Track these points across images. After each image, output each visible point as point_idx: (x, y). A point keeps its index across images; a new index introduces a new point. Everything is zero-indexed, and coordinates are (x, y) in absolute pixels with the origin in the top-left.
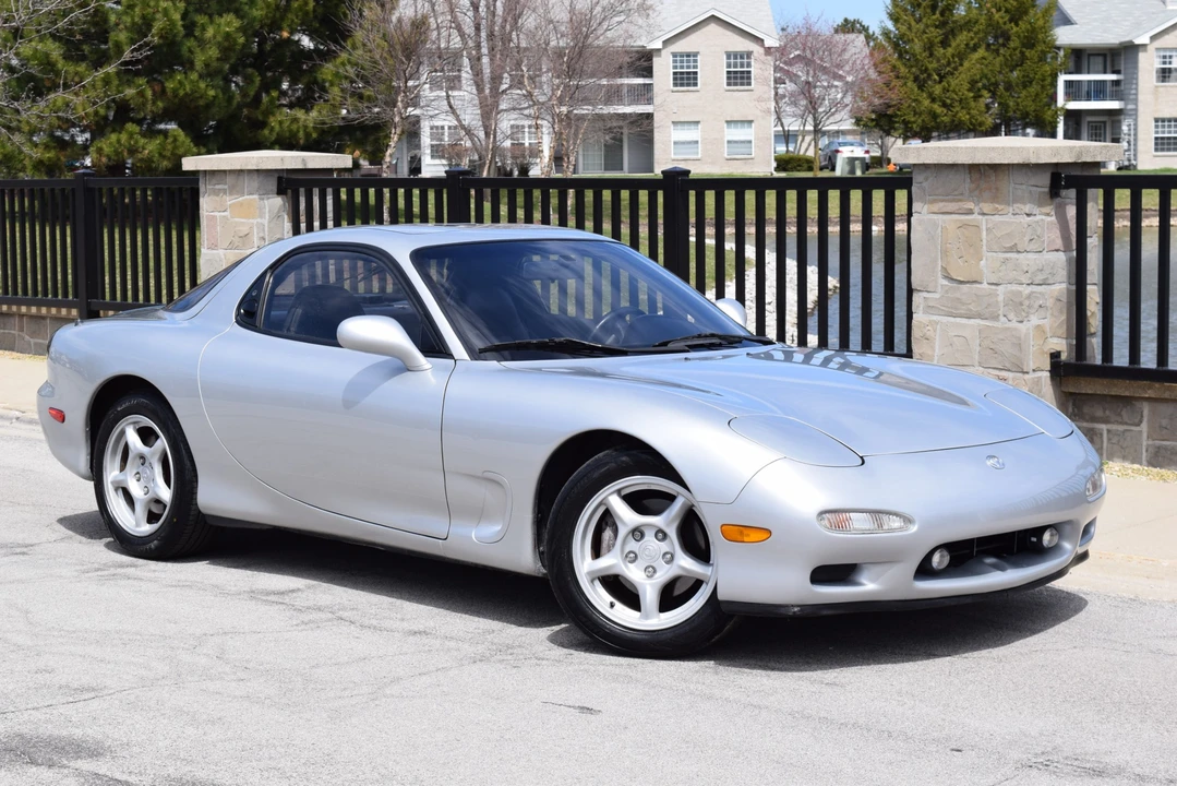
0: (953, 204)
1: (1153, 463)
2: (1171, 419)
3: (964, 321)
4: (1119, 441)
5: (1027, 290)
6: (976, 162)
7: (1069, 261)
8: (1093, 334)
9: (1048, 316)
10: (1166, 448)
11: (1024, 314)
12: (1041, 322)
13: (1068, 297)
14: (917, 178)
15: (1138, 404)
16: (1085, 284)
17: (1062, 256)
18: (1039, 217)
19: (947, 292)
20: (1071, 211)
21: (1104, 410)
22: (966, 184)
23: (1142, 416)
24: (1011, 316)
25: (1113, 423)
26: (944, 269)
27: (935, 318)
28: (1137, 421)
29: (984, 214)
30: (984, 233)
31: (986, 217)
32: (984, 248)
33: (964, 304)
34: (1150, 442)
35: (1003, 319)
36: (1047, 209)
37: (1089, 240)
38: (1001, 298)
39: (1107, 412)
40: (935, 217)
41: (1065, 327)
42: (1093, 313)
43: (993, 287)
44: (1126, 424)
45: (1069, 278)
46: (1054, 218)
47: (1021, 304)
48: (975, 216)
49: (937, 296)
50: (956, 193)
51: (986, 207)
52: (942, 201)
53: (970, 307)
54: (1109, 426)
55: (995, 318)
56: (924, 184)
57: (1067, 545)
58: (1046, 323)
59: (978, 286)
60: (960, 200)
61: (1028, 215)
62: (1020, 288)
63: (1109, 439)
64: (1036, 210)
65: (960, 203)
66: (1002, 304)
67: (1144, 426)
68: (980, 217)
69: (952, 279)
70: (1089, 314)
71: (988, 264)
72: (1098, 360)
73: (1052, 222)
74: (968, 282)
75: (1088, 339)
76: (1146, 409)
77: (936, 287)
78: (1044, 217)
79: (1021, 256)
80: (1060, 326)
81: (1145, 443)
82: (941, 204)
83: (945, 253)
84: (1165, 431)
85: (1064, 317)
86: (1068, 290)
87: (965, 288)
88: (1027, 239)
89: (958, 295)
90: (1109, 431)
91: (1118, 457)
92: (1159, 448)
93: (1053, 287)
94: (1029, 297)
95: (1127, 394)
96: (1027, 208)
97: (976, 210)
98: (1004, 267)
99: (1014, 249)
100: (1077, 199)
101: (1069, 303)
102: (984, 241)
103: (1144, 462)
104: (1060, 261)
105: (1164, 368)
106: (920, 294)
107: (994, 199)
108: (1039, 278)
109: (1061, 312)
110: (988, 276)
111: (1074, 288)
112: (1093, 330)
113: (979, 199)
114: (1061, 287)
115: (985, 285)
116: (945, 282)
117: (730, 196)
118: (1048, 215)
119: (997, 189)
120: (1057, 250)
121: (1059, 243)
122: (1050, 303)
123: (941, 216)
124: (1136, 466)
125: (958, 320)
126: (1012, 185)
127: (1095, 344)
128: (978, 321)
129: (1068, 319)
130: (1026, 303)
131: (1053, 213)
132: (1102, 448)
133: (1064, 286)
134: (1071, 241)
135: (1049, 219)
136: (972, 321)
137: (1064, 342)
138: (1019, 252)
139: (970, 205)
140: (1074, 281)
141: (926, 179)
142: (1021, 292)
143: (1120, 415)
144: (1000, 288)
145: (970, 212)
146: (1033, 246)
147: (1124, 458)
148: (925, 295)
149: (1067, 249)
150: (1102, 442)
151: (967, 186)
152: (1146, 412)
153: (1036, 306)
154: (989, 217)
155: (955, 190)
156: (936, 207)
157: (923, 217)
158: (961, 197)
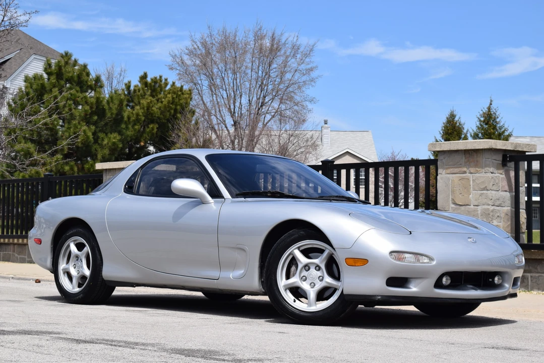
0: (457, 169)
4: (536, 281)
5: (491, 208)
6: (468, 149)
8: (523, 233)
9: (502, 221)
11: (490, 219)
14: (440, 158)
18: (497, 175)
22: (463, 159)
26: (453, 199)
29: (471, 173)
30: (471, 182)
32: (472, 189)
36: (501, 171)
38: (480, 212)
39: (530, 268)
40: (448, 175)
43: (476, 207)
44: (540, 273)
46: (504, 176)
47: (490, 214)
48: (468, 174)
50: (458, 164)
51: (472, 170)
52: (452, 168)
54: (531, 274)
56: (443, 161)
59: (469, 207)
60: (461, 167)
61: (492, 173)
62: (488, 207)
63: (532, 281)
64: (496, 171)
65: (460, 169)
68: (470, 175)
69: (456, 204)
71: (473, 196)
72: (526, 243)
73: (503, 178)
74: (464, 205)
77: (449, 208)
78: (499, 175)
79: (489, 192)
80: (508, 227)
82: (451, 169)
83: (453, 192)
87: (463, 208)
88: (491, 185)
91: (535, 289)
93: (504, 208)
94: (492, 211)
96: (491, 170)
97: (468, 171)
98: (481, 198)
99: (484, 189)
101: (512, 216)
102: (472, 186)
104: (507, 196)
107: (476, 166)
108: (497, 203)
109: (508, 220)
110: (472, 202)
113: (470, 166)
114: (507, 208)
115: (472, 206)
116: (453, 206)
118: (501, 174)
119: (477, 161)
120: (506, 191)
121: (507, 188)
122: (503, 215)
123: (451, 175)
126: (485, 159)
131: (504, 173)
133: (509, 208)
135: (502, 176)
138: (488, 190)
139: (465, 169)
141: (444, 158)
142: (489, 209)
143: (536, 268)
144: (479, 207)
145: (465, 172)
146: (494, 188)
147: (539, 289)
153: (496, 216)
154: (474, 174)
155: (458, 163)
156: (449, 171)
157: (442, 176)
158: (461, 166)
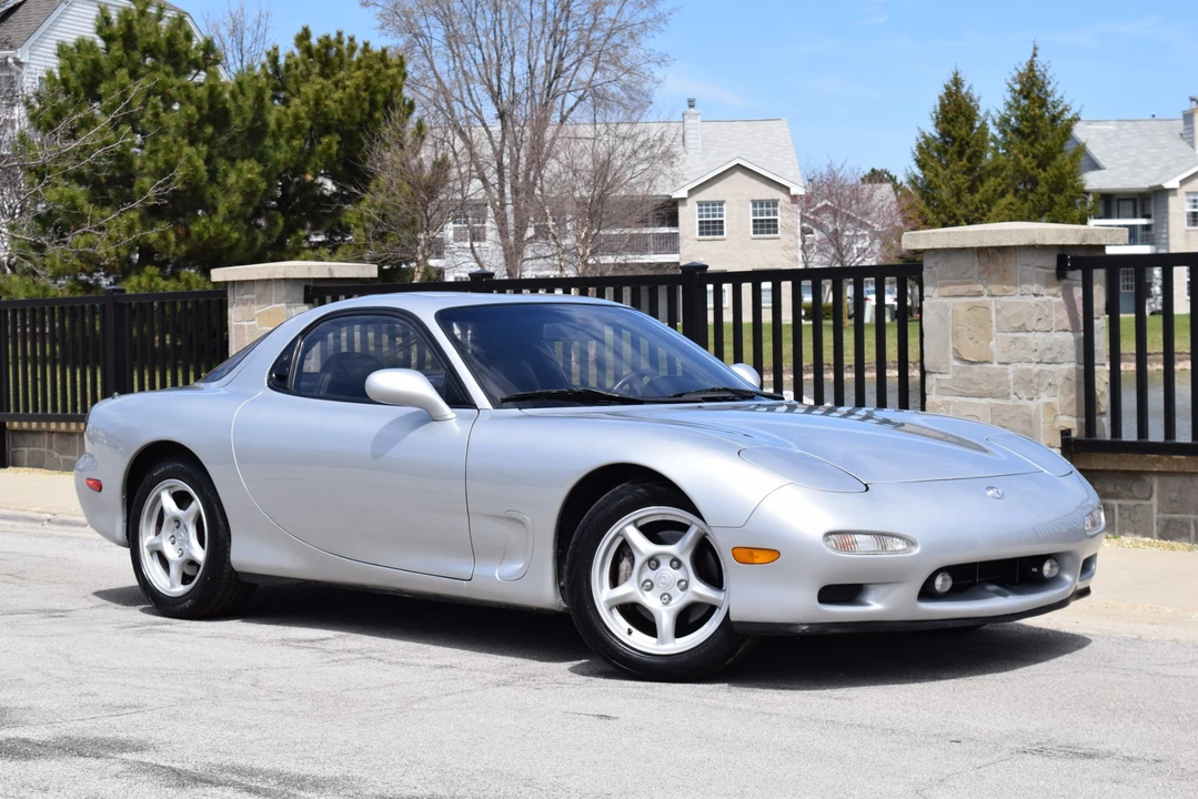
0: (963, 287)
1: (1162, 536)
2: (1180, 493)
3: (976, 400)
4: (1130, 515)
5: (1036, 368)
6: (984, 245)
7: (1077, 342)
8: (1102, 414)
9: (1058, 393)
10: (1175, 521)
11: (1034, 392)
12: (1051, 400)
13: (1077, 377)
14: (928, 263)
15: (1147, 479)
16: (1093, 365)
17: (1070, 337)
18: (1046, 298)
19: (958, 373)
20: (1078, 293)
21: (1115, 486)
22: (975, 266)
23: (1152, 491)
24: (1022, 394)
25: (1123, 498)
26: (955, 350)
27: (948, 398)
28: (1146, 495)
29: (993, 296)
30: (994, 314)
31: (995, 299)
32: (994, 329)
33: (975, 383)
34: (1161, 516)
35: (1013, 396)
36: (1054, 290)
37: (1096, 322)
38: (1011, 377)
39: (1118, 488)
40: (945, 300)
41: (1075, 406)
42: (1102, 393)
43: (1003, 366)
44: (1137, 498)
45: (1078, 358)
46: (1061, 299)
47: (1031, 382)
48: (985, 298)
49: (949, 377)
50: (966, 276)
51: (995, 289)
52: (953, 284)
53: (982, 386)
54: (1120, 502)
55: (1006, 396)
56: (935, 269)
57: (1068, 577)
58: (1056, 401)
59: (989, 365)
60: (969, 283)
61: (1036, 295)
62: (1030, 366)
63: (1120, 514)
64: (1043, 291)
65: (969, 286)
66: (1012, 382)
67: (1154, 500)
68: (989, 299)
69: (963, 360)
70: (1098, 393)
71: (997, 344)
72: (1108, 436)
73: (1058, 304)
74: (979, 362)
75: (1097, 418)
76: (1156, 482)
77: (948, 368)
78: (1051, 298)
79: (1030, 335)
80: (1070, 404)
81: (1155, 517)
82: (952, 287)
83: (956, 335)
84: (1175, 505)
85: (1073, 396)
86: (1076, 368)
87: (976, 368)
88: (1035, 318)
89: (969, 375)
90: (1120, 506)
91: (1130, 531)
92: (1169, 521)
93: (1062, 366)
94: (1038, 375)
95: (1137, 468)
96: (1035, 288)
97: (986, 292)
98: (1013, 347)
99: (1023, 328)
100: (1083, 281)
101: (1078, 382)
102: (994, 323)
103: (1155, 535)
104: (1069, 341)
105: (1172, 441)
106: (933, 375)
107: (1003, 280)
108: (1047, 357)
109: (1071, 391)
110: (998, 356)
111: (1082, 367)
112: (1103, 410)
113: (988, 281)
114: (1070, 366)
115: (995, 365)
116: (957, 363)
117: (747, 288)
118: (1055, 295)
119: (1005, 271)
120: (1065, 330)
121: (1067, 323)
122: (1059, 381)
123: (951, 300)
124: (1147, 539)
125: (970, 400)
126: (1019, 266)
127: (1104, 423)
128: (990, 400)
129: (1078, 398)
130: (1036, 380)
131: (1060, 294)
132: (1114, 523)
133: (1073, 365)
134: (1078, 322)
135: (1056, 300)
136: (984, 401)
137: (1074, 420)
138: (1027, 331)
139: (980, 288)
140: (1082, 360)
141: (937, 264)
142: (1030, 370)
143: (1130, 490)
144: (1010, 367)
145: (979, 294)
146: (1041, 326)
147: (1136, 532)
148: (938, 376)
149: (1074, 330)
150: (1114, 517)
151: (976, 268)
152: (1156, 487)
153: (1046, 384)
154: (997, 298)
155: (964, 273)
156: (946, 291)
157: (933, 301)
158: (970, 280)
